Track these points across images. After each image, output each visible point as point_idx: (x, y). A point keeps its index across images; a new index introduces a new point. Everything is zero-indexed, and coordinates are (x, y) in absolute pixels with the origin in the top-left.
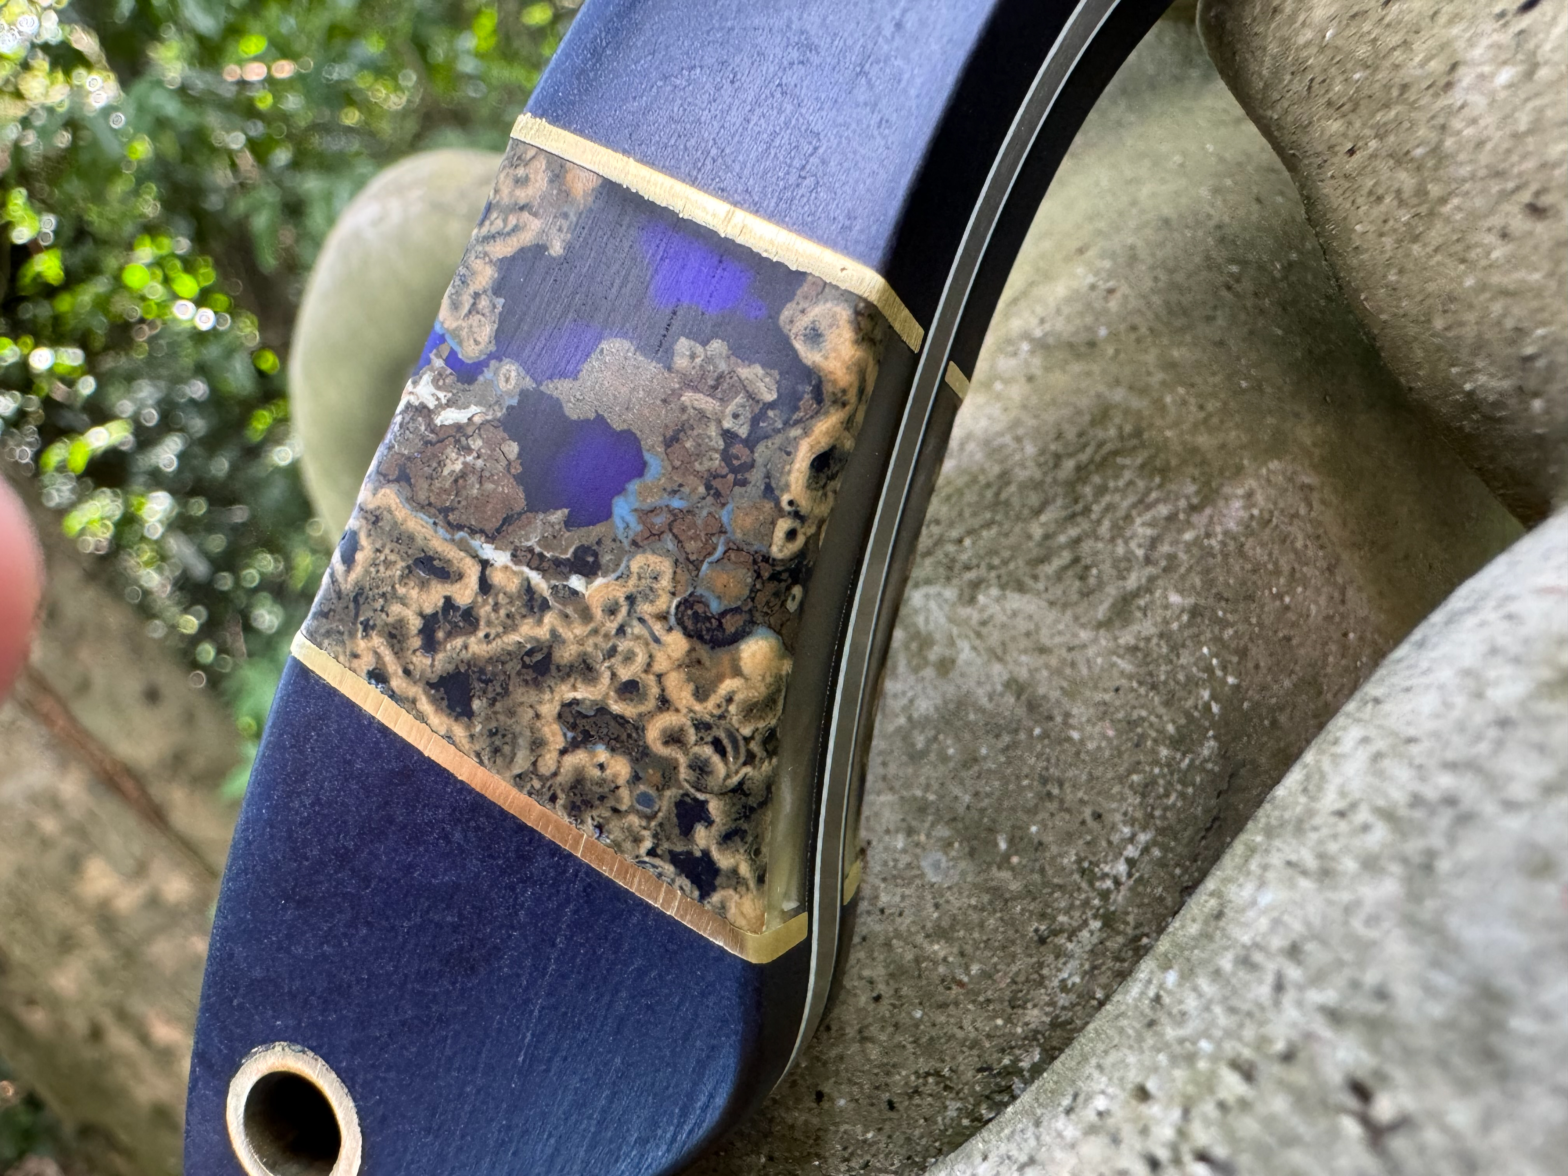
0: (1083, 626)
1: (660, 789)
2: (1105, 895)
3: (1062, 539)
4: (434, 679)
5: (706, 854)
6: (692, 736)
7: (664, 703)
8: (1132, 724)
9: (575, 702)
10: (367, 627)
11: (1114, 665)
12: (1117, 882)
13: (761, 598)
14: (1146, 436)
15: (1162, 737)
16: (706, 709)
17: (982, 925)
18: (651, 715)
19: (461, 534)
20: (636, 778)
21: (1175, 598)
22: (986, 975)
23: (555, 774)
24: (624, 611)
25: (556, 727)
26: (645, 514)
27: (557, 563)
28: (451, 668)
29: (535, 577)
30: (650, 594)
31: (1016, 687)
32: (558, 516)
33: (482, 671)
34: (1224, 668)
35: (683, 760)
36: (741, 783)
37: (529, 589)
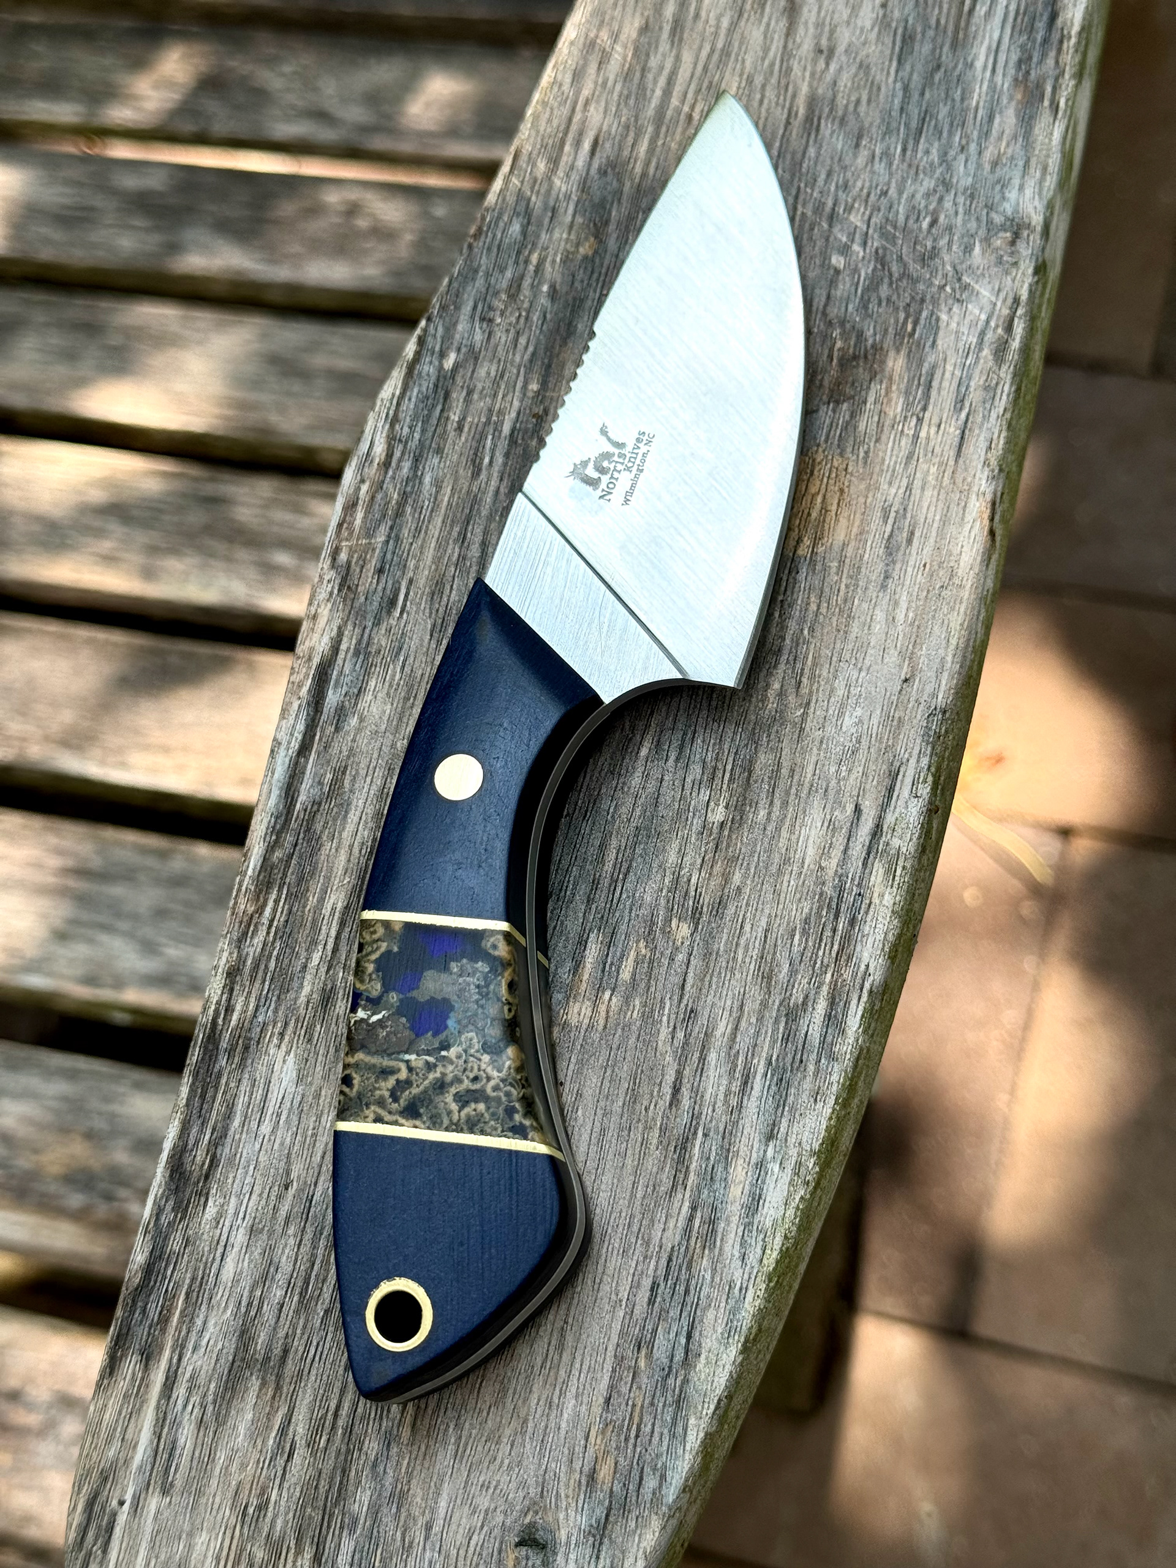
1: (497, 1108)
4: (402, 1110)
6: (502, 1085)
9: (458, 1092)
10: (367, 1105)
13: (508, 1033)
16: (502, 1075)
18: (485, 1084)
19: (393, 1056)
20: (488, 1108)
23: (459, 1121)
24: (464, 1055)
25: (454, 1104)
26: (459, 1022)
27: (434, 1049)
28: (407, 1103)
29: (427, 1058)
30: (470, 1046)
32: (430, 1033)
33: (420, 1098)
35: (502, 1095)
36: (523, 1095)
37: (427, 1063)
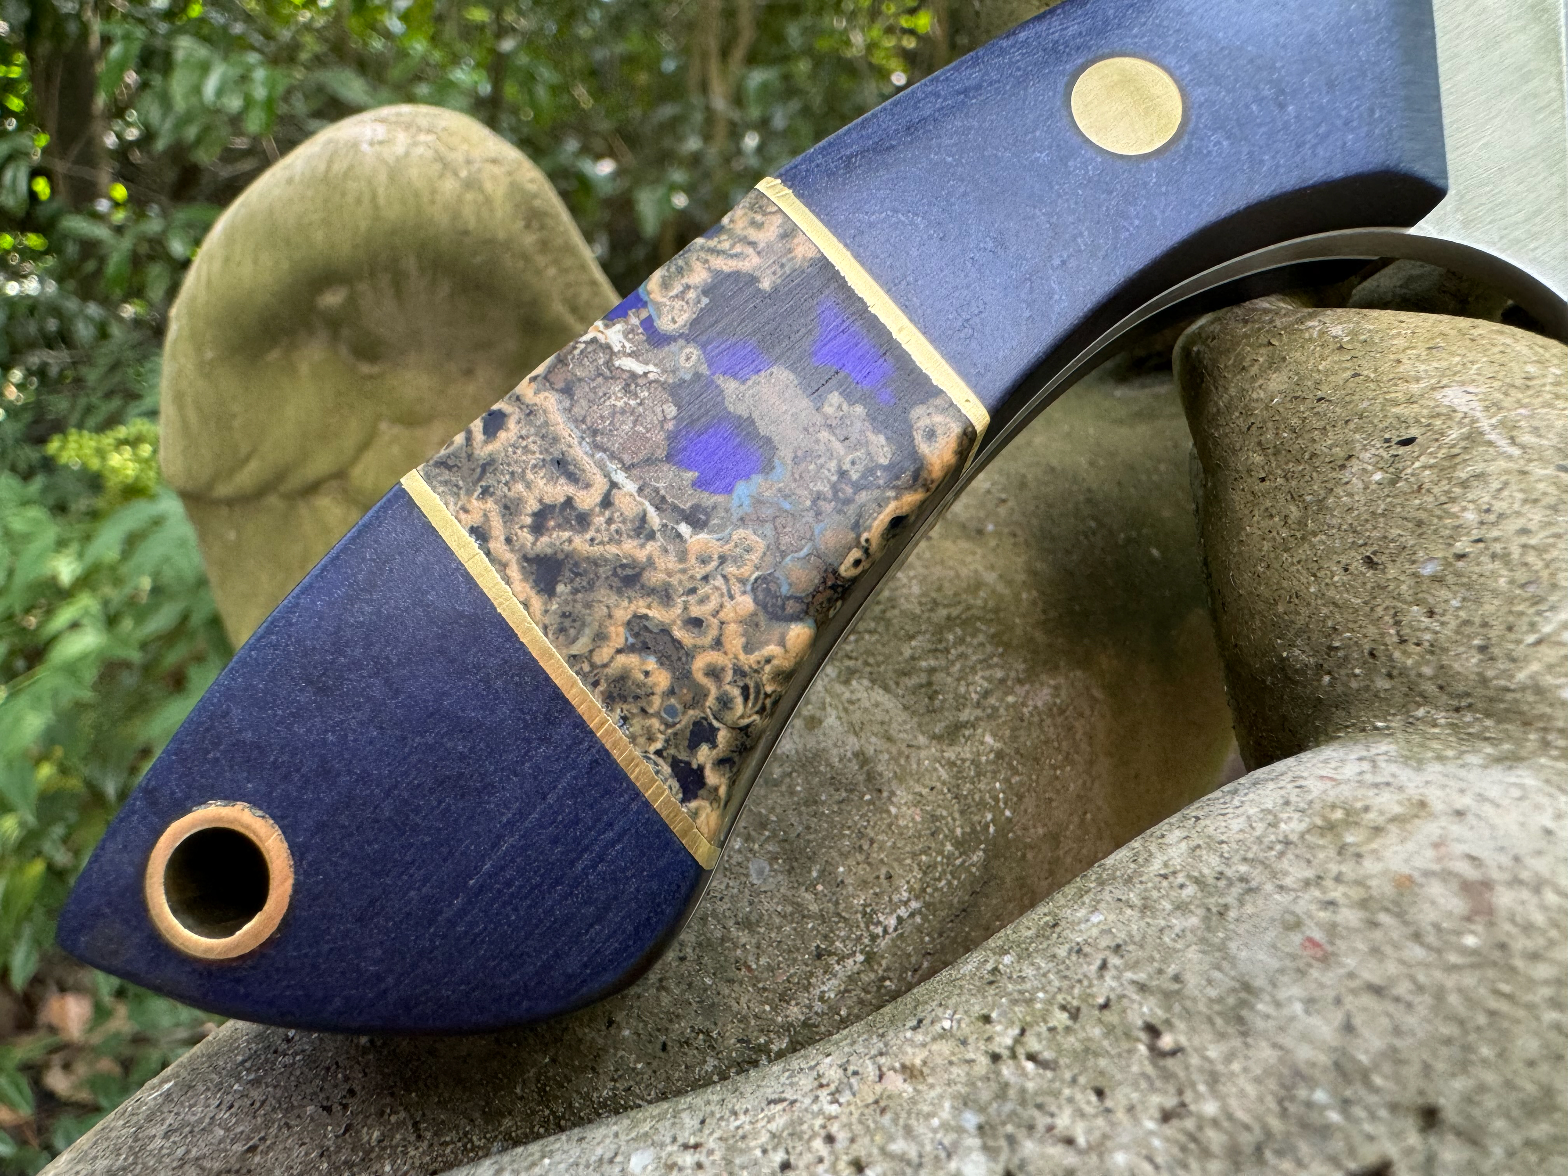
0: (923, 733)
1: (686, 707)
2: (874, 938)
3: (924, 664)
4: (531, 554)
5: (701, 768)
6: (729, 676)
7: (718, 644)
8: (935, 818)
9: (646, 617)
10: (486, 492)
11: (936, 769)
12: (885, 931)
13: (820, 598)
14: (1002, 615)
15: (951, 836)
16: (749, 660)
17: (779, 928)
18: (703, 648)
19: (599, 455)
20: (671, 692)
21: (989, 739)
22: (770, 968)
23: (605, 666)
24: (714, 564)
25: (621, 630)
26: (758, 502)
27: (675, 508)
28: (549, 551)
29: (651, 511)
30: (738, 560)
31: (862, 758)
32: (691, 475)
33: (576, 564)
34: (1006, 803)
35: (714, 692)
36: (748, 726)
37: (643, 518)
